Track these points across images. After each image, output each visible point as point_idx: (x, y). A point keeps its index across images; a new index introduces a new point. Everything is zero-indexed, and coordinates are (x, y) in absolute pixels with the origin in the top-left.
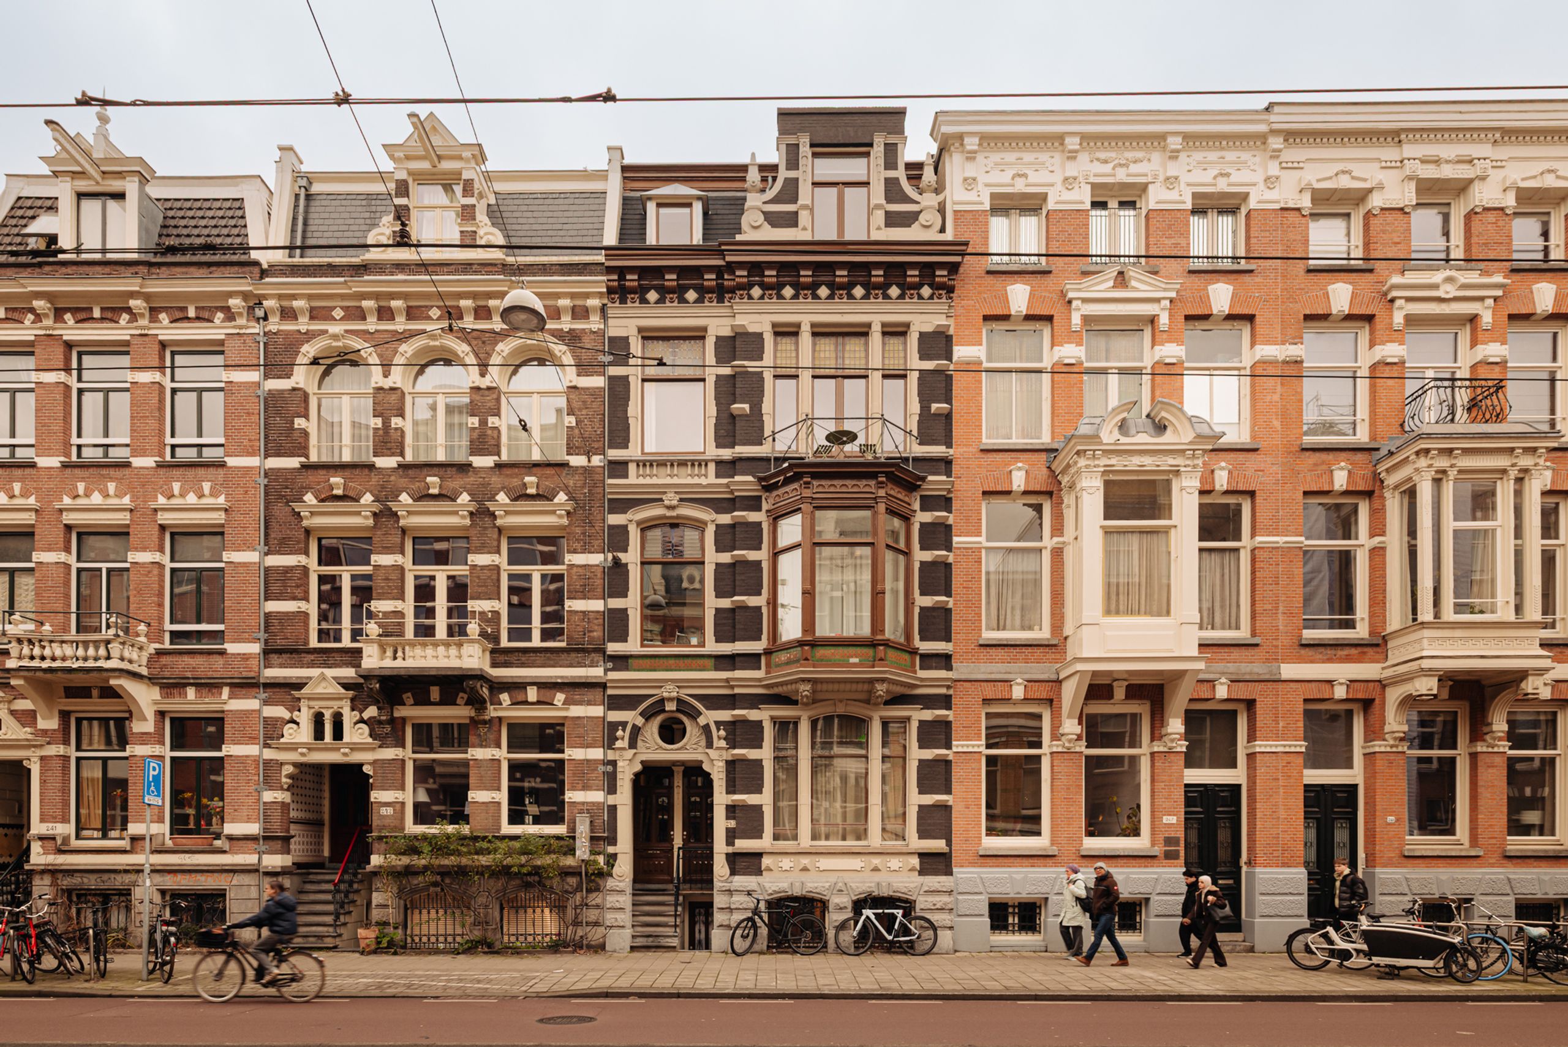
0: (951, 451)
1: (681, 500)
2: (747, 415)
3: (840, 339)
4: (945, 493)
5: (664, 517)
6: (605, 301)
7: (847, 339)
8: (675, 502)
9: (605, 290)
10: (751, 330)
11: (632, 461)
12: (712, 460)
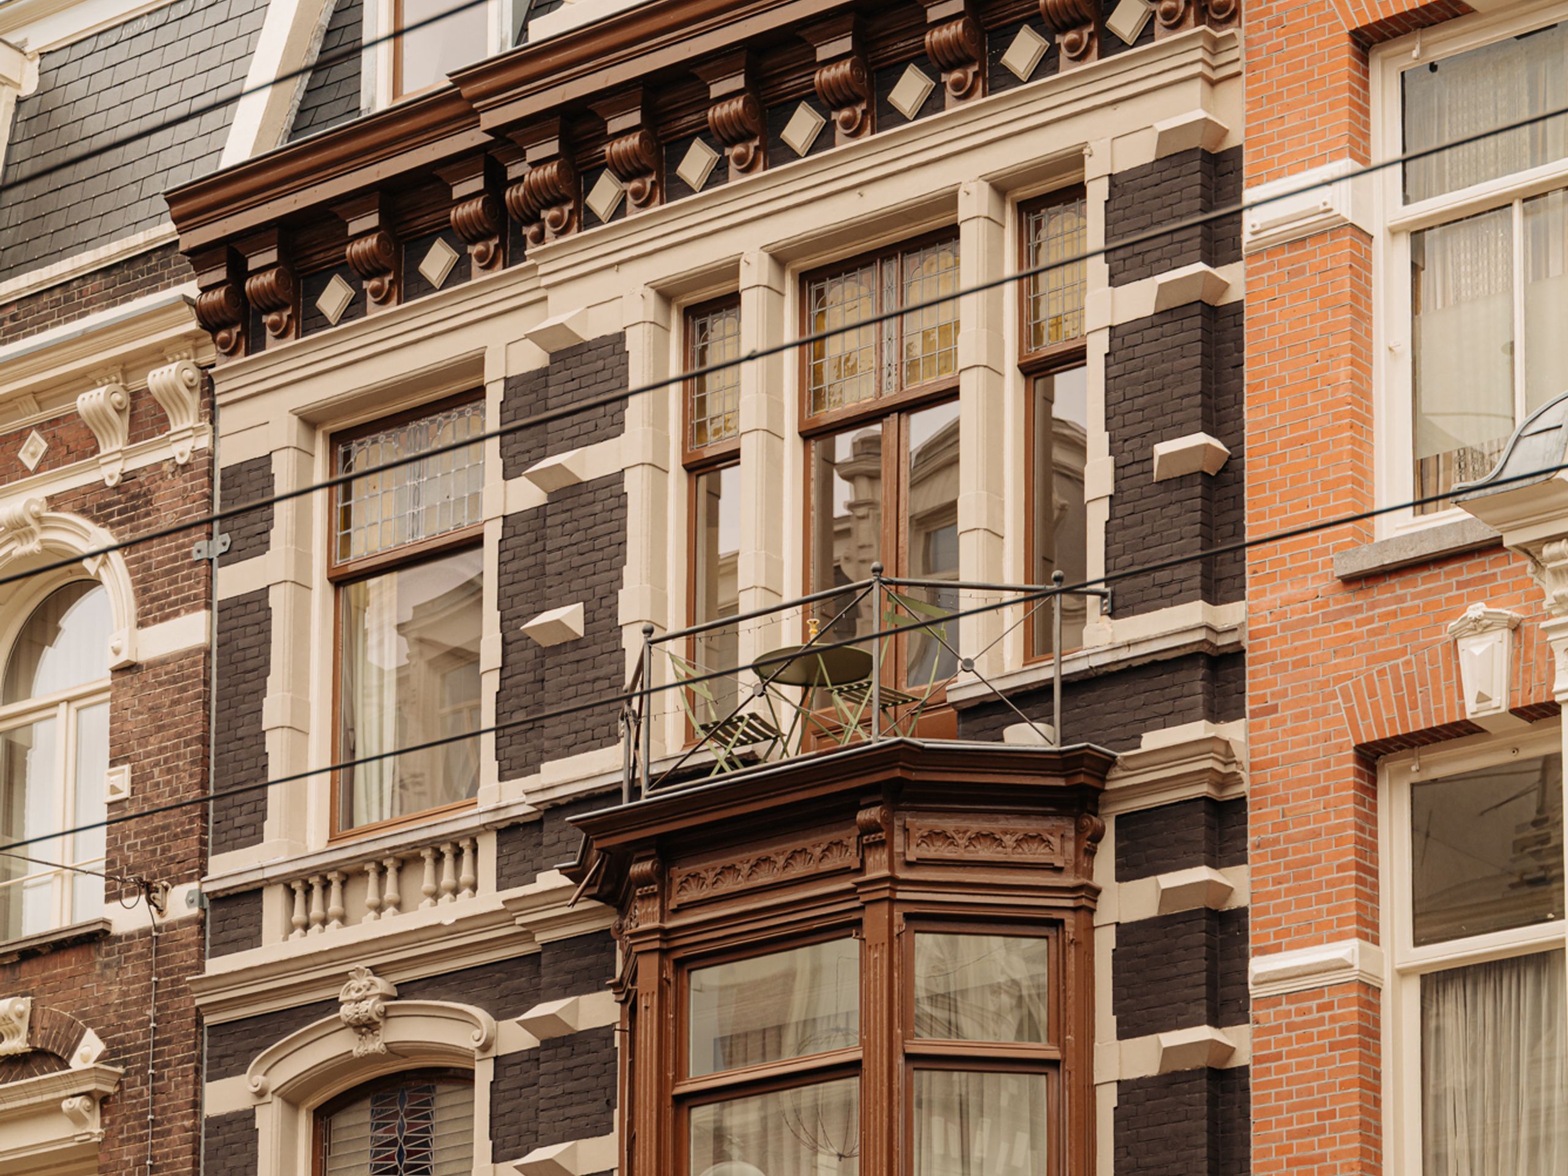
0: (1230, 614)
1: (404, 990)
2: (576, 643)
3: (891, 269)
4: (1203, 789)
5: (346, 1064)
6: (210, 354)
7: (911, 261)
8: (370, 1007)
9: (193, 326)
10: (589, 333)
11: (269, 882)
12: (485, 828)
